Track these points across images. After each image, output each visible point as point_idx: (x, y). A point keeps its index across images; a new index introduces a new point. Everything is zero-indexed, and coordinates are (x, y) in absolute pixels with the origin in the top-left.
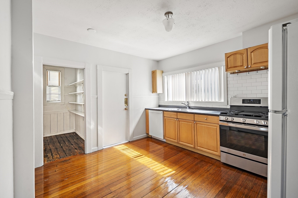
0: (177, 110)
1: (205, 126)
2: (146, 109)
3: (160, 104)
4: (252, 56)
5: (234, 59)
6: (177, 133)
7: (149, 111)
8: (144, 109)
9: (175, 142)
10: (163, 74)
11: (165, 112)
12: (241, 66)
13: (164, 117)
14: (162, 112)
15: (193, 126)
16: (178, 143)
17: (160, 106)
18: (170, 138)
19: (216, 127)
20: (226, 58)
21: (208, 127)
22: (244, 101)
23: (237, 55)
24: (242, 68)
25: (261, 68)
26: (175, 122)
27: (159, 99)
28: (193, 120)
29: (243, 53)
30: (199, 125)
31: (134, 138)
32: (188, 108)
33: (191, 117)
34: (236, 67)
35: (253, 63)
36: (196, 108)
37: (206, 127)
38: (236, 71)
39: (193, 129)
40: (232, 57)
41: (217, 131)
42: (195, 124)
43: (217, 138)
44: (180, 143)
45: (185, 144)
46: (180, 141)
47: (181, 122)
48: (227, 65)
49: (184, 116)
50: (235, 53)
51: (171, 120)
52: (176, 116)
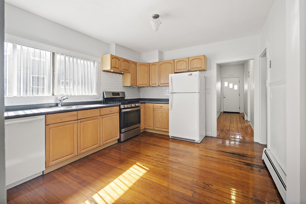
4: (123, 64)
5: (115, 61)
9: (73, 156)
11: (49, 116)
12: (118, 68)
13: (46, 125)
15: (99, 122)
16: (78, 155)
18: (63, 157)
19: (117, 116)
20: (111, 59)
21: (112, 118)
22: (113, 94)
24: (119, 70)
28: (99, 115)
29: (120, 60)
30: (105, 118)
34: (116, 68)
35: (123, 69)
38: (112, 71)
39: (99, 126)
40: (114, 59)
41: (117, 119)
42: (101, 120)
43: (117, 125)
44: (81, 153)
45: (89, 149)
46: (81, 150)
47: (83, 123)
48: (111, 64)
49: (89, 113)
50: (116, 57)
51: (64, 127)
52: (76, 117)
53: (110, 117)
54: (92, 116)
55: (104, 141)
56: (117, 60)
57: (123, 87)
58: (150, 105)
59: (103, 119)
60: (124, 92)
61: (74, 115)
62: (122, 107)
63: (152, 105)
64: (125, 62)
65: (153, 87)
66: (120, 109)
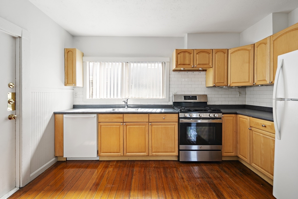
0: (113, 110)
1: (162, 127)
2: (55, 114)
3: (76, 104)
4: (197, 57)
5: (183, 57)
6: (122, 142)
7: (65, 115)
8: (52, 113)
9: (119, 155)
10: (84, 58)
11: (100, 115)
12: (189, 64)
13: (98, 122)
14: (96, 115)
15: (147, 128)
16: (123, 156)
17: (75, 107)
18: (110, 153)
19: (174, 126)
20: (177, 54)
21: (165, 127)
22: (186, 97)
23: (186, 53)
24: (189, 66)
25: (200, 69)
26: (120, 127)
27: (74, 95)
28: (148, 121)
29: (191, 53)
30: (155, 126)
31: (31, 175)
32: (126, 107)
33: (145, 118)
34: (185, 64)
35: (197, 64)
36: (136, 106)
37: (164, 127)
38: (182, 69)
39: (147, 133)
40: (182, 54)
41: (175, 130)
42: (150, 127)
43: (175, 138)
44: (127, 155)
45: (135, 154)
46: (127, 152)
47: (129, 126)
48: (177, 61)
49: (135, 118)
50: (185, 51)
51: (112, 126)
52: (122, 119)
53: (163, 126)
54: (139, 121)
55: (154, 152)
56: (187, 54)
57: (207, 88)
58: (245, 119)
59: (153, 126)
60: (206, 95)
61: (120, 118)
62: (182, 115)
63: (249, 120)
64: (202, 54)
65: (262, 87)
66: (179, 118)
